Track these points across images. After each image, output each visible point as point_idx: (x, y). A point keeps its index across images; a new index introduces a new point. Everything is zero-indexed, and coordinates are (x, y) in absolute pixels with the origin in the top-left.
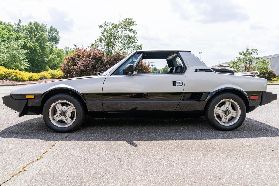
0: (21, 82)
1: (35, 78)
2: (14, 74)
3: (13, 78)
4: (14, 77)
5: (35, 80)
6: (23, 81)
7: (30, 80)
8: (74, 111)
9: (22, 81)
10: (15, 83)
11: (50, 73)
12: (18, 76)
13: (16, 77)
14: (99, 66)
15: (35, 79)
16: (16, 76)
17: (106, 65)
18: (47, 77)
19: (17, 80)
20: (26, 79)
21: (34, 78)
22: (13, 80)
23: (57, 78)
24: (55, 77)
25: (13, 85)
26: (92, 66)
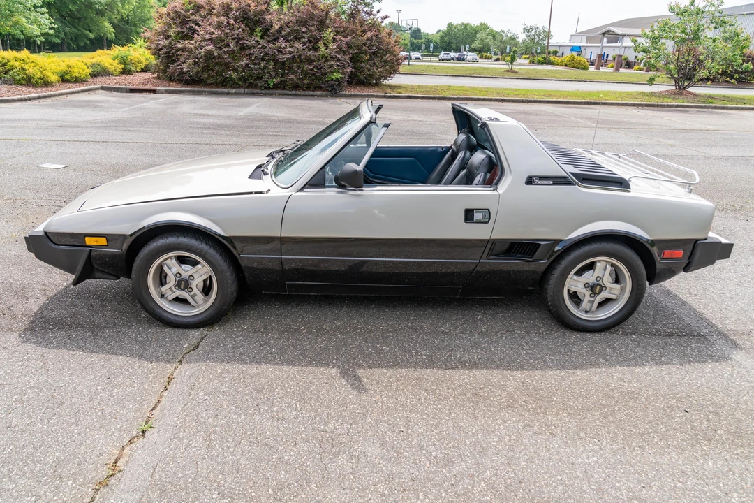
0: (39, 90)
1: (78, 75)
2: (17, 64)
3: (18, 78)
4: (18, 75)
5: (77, 80)
6: (47, 84)
7: (65, 79)
8: (210, 277)
9: (41, 87)
10: (26, 92)
11: (117, 57)
12: (30, 70)
13: (26, 74)
14: (257, 41)
15: (76, 78)
16: (23, 70)
17: (276, 39)
18: (111, 68)
19: (29, 82)
20: (54, 78)
21: (74, 75)
22: (18, 83)
23: (137, 72)
24: (133, 69)
25: (21, 100)
26: (237, 42)
